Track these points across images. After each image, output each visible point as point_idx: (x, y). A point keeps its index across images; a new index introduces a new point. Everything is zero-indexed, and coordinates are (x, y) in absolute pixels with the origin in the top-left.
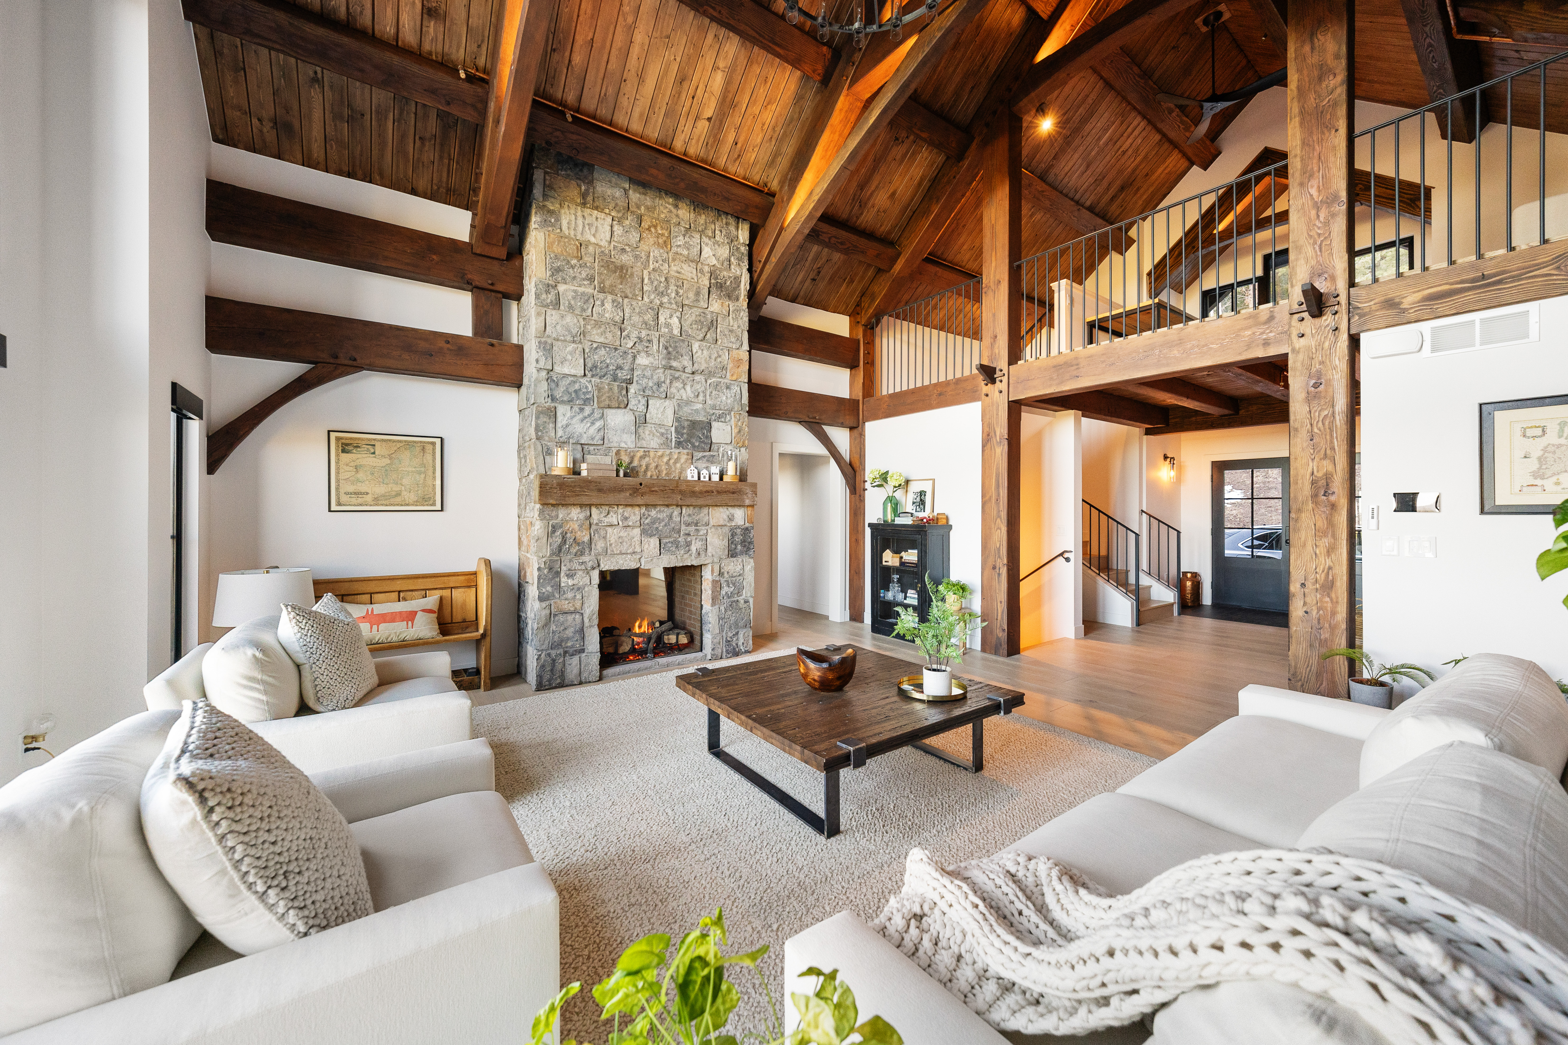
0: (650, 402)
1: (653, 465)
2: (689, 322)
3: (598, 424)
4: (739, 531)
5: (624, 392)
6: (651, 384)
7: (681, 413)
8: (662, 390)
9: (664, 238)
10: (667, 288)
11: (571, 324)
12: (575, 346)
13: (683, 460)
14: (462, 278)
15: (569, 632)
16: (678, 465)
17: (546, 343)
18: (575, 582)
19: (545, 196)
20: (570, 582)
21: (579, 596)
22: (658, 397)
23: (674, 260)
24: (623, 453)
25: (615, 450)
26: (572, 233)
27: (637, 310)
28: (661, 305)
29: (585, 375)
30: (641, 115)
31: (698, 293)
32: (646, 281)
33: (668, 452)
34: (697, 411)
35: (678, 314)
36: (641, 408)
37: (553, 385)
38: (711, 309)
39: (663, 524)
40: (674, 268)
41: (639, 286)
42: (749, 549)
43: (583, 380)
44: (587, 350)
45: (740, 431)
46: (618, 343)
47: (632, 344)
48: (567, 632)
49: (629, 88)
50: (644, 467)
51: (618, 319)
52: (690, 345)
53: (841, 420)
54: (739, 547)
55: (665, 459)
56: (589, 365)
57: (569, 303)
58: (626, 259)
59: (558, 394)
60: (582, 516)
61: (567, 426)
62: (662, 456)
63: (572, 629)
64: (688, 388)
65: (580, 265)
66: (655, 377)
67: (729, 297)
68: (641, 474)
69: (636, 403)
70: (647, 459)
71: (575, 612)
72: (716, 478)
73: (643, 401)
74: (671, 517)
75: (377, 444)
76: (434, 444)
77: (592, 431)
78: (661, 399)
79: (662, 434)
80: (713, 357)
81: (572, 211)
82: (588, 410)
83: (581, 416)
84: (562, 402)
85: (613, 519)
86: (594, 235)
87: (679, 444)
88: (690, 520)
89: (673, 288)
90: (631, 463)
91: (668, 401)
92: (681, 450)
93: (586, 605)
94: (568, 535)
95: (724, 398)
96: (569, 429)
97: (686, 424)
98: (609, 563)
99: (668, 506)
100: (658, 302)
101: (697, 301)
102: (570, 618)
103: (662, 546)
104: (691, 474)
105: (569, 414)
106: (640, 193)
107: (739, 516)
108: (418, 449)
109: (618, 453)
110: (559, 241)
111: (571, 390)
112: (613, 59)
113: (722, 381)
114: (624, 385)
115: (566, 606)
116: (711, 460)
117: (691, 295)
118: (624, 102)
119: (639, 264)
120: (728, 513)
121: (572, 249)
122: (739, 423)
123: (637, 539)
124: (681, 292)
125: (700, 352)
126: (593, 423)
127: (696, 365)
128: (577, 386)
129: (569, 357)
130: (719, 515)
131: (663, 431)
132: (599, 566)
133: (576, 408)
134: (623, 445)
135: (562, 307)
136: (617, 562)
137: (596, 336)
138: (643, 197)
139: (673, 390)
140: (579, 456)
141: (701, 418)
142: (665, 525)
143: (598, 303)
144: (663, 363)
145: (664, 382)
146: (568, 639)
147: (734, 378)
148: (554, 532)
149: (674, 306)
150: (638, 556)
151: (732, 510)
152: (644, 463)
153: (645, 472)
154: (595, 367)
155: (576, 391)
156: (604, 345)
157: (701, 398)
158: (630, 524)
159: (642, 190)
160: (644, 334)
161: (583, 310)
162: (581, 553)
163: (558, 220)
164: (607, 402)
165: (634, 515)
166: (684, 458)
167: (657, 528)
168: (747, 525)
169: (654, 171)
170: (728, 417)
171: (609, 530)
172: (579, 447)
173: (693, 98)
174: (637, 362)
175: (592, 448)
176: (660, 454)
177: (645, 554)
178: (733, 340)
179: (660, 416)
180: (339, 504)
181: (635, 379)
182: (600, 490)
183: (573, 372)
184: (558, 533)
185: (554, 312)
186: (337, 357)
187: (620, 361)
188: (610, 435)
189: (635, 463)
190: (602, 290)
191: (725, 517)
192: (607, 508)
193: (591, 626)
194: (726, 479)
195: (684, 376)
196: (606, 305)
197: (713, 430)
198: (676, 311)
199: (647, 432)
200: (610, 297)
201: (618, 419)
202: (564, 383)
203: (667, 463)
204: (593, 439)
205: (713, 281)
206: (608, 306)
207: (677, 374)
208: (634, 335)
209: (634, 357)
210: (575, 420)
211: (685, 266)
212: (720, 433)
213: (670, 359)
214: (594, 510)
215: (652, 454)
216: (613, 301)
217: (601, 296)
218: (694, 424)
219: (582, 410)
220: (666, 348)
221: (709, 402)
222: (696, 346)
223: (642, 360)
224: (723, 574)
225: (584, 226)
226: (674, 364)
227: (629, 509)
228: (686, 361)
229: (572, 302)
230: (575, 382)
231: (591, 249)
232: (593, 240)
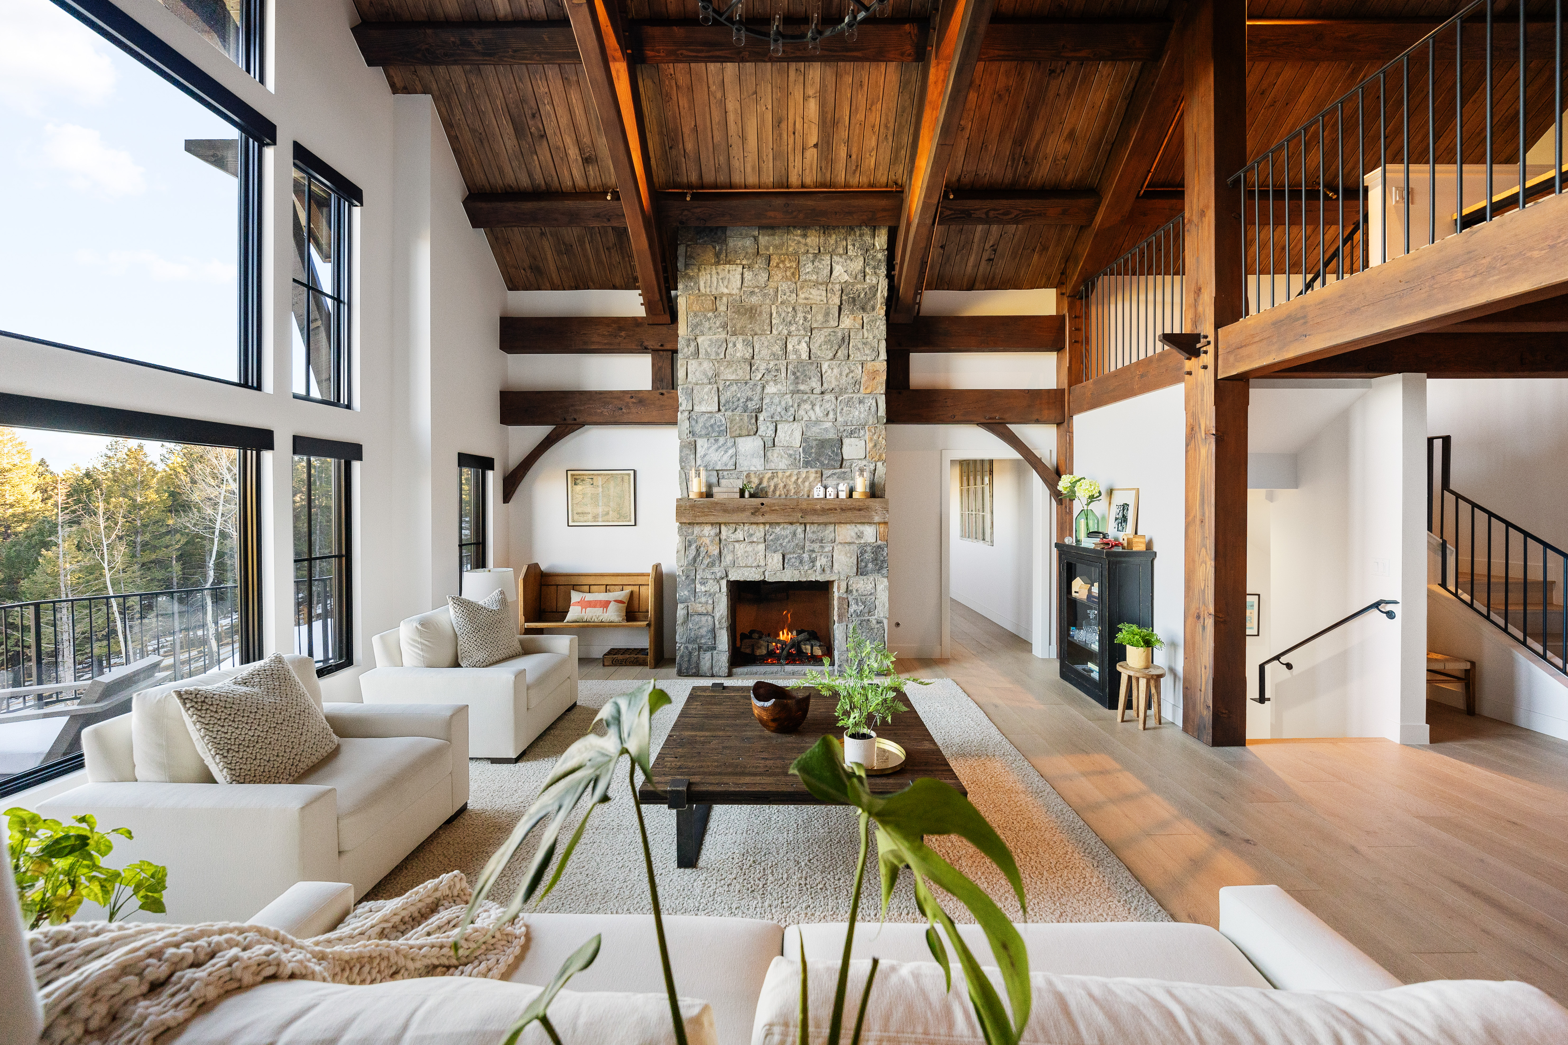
0: (778, 427)
1: (782, 485)
2: (817, 345)
3: (731, 451)
4: (869, 549)
5: (754, 421)
6: (779, 410)
7: (809, 434)
8: (789, 414)
9: (792, 270)
10: (794, 317)
11: (707, 369)
12: (711, 386)
13: (811, 479)
14: (641, 345)
15: (703, 631)
16: (807, 484)
17: (687, 388)
18: (707, 589)
19: (687, 266)
20: (703, 589)
21: (710, 602)
22: (786, 421)
23: (802, 288)
24: (752, 476)
25: (745, 474)
26: (708, 290)
27: (766, 344)
28: (790, 333)
29: (719, 410)
30: (753, 168)
31: (827, 314)
32: (774, 315)
33: (796, 472)
34: (827, 430)
35: (807, 339)
36: (771, 433)
37: (693, 423)
38: (842, 326)
39: (786, 540)
40: (802, 296)
41: (768, 321)
42: (881, 568)
43: (718, 415)
44: (721, 389)
45: (875, 445)
46: (748, 377)
47: (760, 376)
48: (701, 630)
49: (736, 151)
50: (772, 488)
51: (748, 356)
52: (819, 366)
53: (1035, 417)
54: (870, 565)
55: (794, 478)
56: (723, 401)
57: (706, 351)
58: (754, 300)
59: (698, 429)
60: (713, 533)
61: (705, 456)
62: (790, 476)
63: (705, 629)
64: (817, 408)
65: (715, 316)
66: (783, 403)
67: (863, 309)
68: (770, 494)
69: (766, 429)
70: (775, 480)
71: (707, 614)
72: (843, 495)
73: (772, 427)
74: (795, 534)
75: (595, 478)
76: (629, 475)
77: (726, 458)
78: (789, 422)
79: (790, 456)
80: (844, 374)
81: (708, 272)
82: (722, 440)
83: (716, 446)
84: (700, 436)
85: (740, 535)
86: (727, 287)
87: (807, 464)
88: (814, 537)
89: (800, 315)
90: (760, 484)
91: (796, 424)
92: (809, 469)
93: (716, 610)
94: (702, 549)
95: (857, 413)
96: (707, 458)
97: (814, 443)
98: (736, 574)
99: (791, 524)
100: (786, 332)
101: (827, 321)
102: (704, 619)
103: (786, 561)
104: (818, 492)
105: (706, 446)
106: (769, 236)
107: (869, 533)
108: (619, 480)
109: (748, 476)
110: (698, 300)
111: (709, 424)
112: (716, 133)
113: (855, 396)
114: (754, 414)
115: (700, 609)
116: (843, 477)
117: (820, 318)
118: (736, 164)
119: (768, 301)
120: (856, 530)
121: (708, 304)
122: (875, 437)
123: (762, 553)
124: (809, 316)
125: (829, 371)
126: (726, 452)
127: (825, 385)
128: (712, 421)
129: (706, 397)
130: (847, 532)
131: (791, 452)
132: (727, 576)
133: (712, 440)
134: (753, 468)
135: (700, 356)
136: (743, 574)
137: (728, 374)
138: (771, 238)
139: (802, 412)
140: (714, 480)
141: (832, 435)
142: (789, 542)
143: (730, 345)
144: (791, 388)
145: (792, 406)
146: (702, 636)
147: (868, 391)
148: (690, 546)
149: (802, 332)
150: (763, 570)
151: (860, 527)
152: (772, 484)
153: (774, 491)
154: (727, 402)
155: (712, 426)
156: (737, 382)
157: (831, 415)
158: (755, 540)
159: (770, 232)
160: (772, 364)
161: (718, 354)
162: (712, 564)
163: (697, 283)
164: (738, 432)
165: (759, 532)
166: (812, 476)
167: (781, 544)
168: (879, 542)
169: (771, 214)
170: (862, 432)
171: (737, 545)
172: (715, 473)
173: (794, 133)
174: (765, 391)
175: (725, 473)
176: (788, 474)
177: (769, 568)
178: (867, 352)
179: (788, 438)
180: (573, 521)
181: (764, 407)
182: (726, 511)
183: (709, 409)
184: (693, 547)
185: (693, 362)
186: (565, 419)
187: (750, 394)
188: (741, 460)
189: (765, 484)
190: (734, 334)
191: (853, 534)
192: (734, 526)
193: (721, 628)
194: (856, 495)
195: (813, 397)
196: (737, 345)
197: (844, 447)
198: (804, 336)
199: (775, 455)
200: (740, 338)
201: (749, 446)
202: (702, 420)
203: (796, 482)
204: (726, 465)
205: (844, 297)
206: (739, 346)
207: (805, 397)
208: (763, 368)
209: (763, 387)
210: (710, 450)
211: (814, 291)
212: (853, 449)
213: (798, 383)
214: (723, 527)
215: (780, 475)
216: (744, 341)
217: (734, 338)
218: (822, 444)
219: (716, 441)
220: (794, 374)
221: (839, 419)
222: (825, 367)
223: (771, 389)
224: (851, 591)
225: (718, 281)
226: (802, 387)
227: (754, 527)
228: (815, 383)
229: (709, 350)
230: (711, 418)
231: (725, 299)
232: (726, 291)
